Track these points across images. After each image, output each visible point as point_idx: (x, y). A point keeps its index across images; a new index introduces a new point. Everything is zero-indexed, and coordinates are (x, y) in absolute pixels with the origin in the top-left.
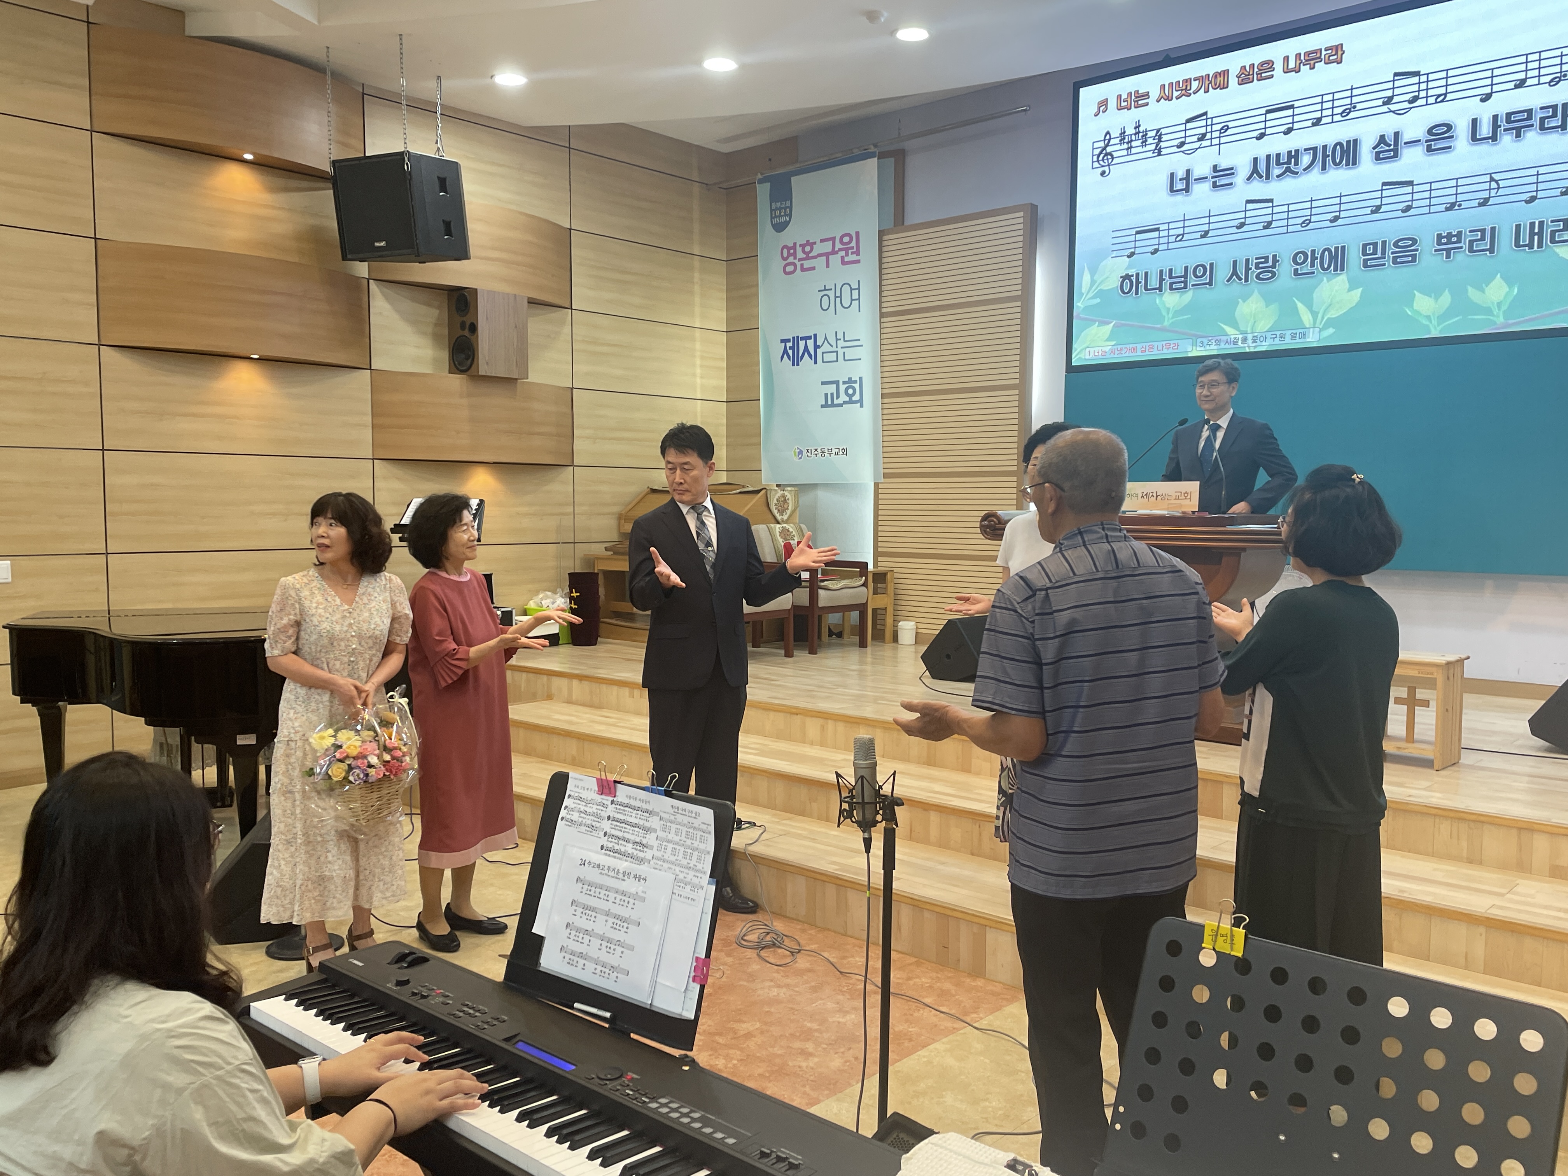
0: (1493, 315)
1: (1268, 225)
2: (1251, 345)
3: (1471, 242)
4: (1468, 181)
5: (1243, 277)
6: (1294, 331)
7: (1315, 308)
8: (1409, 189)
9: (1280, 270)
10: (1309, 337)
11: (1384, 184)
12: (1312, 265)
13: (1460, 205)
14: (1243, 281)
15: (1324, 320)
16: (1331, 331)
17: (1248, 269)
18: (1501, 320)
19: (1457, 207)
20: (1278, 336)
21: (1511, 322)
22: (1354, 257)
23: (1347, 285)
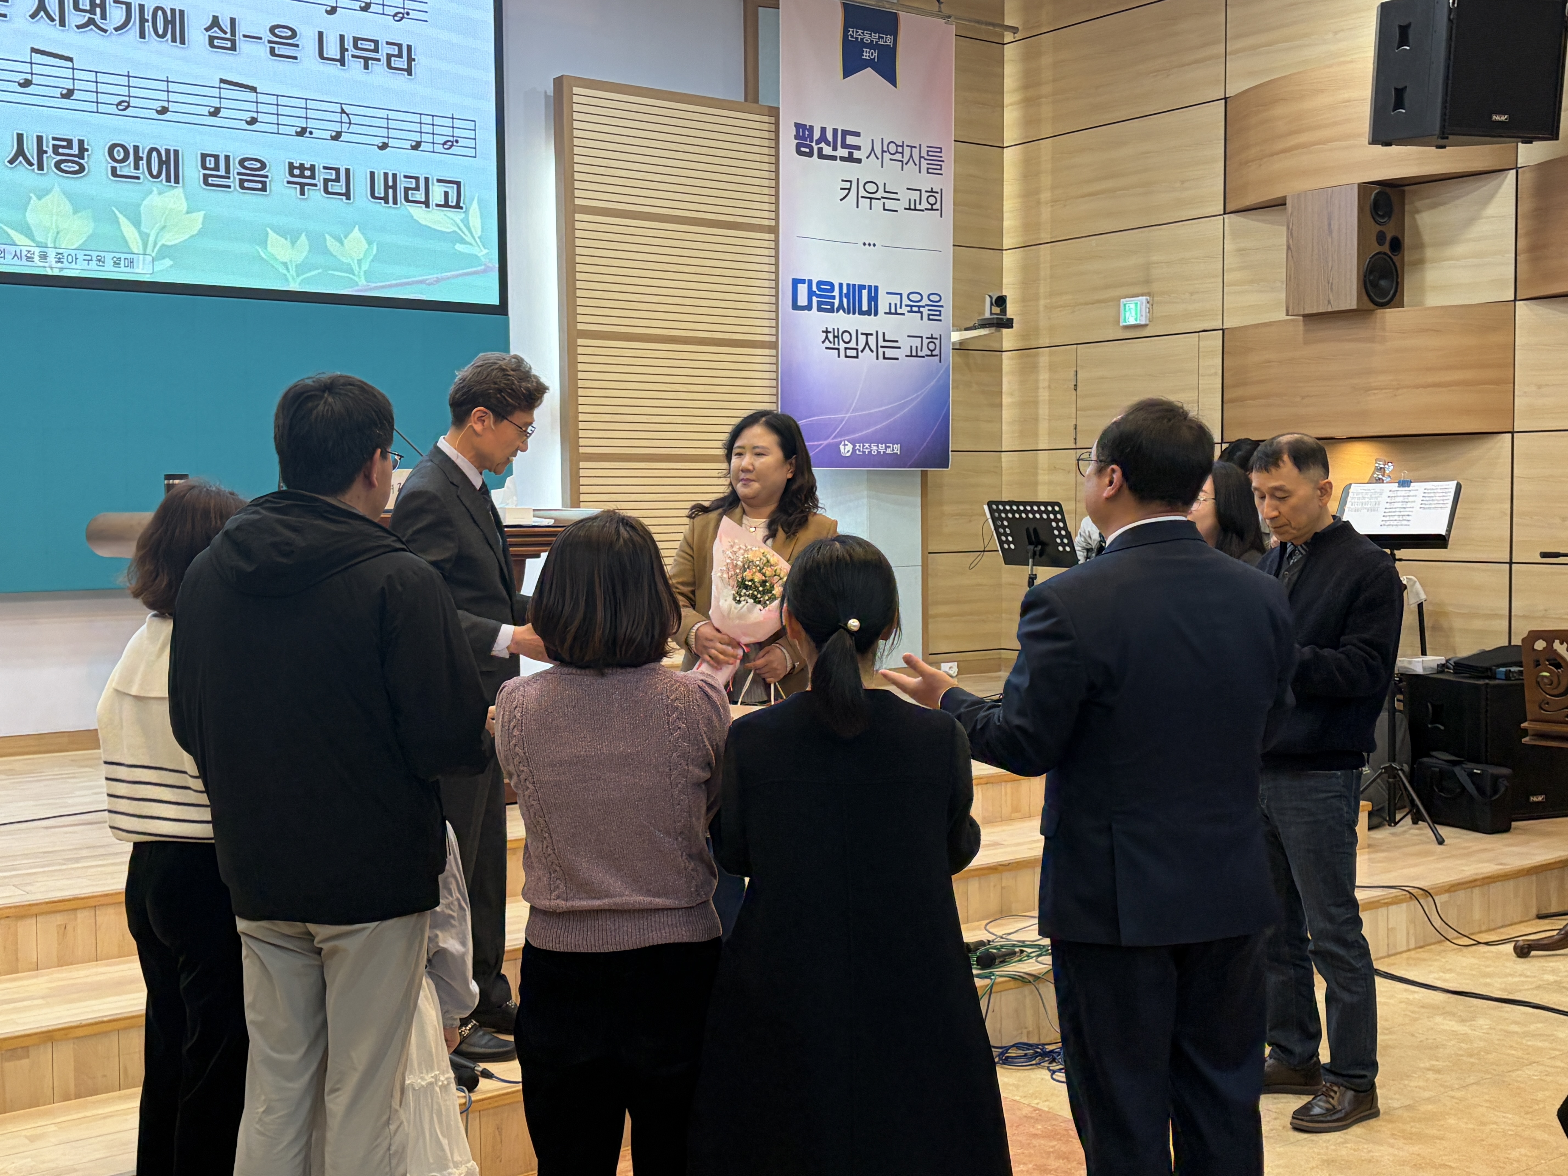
0: (354, 275)
1: (68, 94)
2: (54, 265)
3: (326, 181)
4: (318, 105)
5: (35, 162)
6: (118, 255)
7: (143, 229)
8: (252, 96)
9: (90, 163)
10: (138, 267)
11: (222, 81)
12: (137, 167)
13: (311, 133)
14: (35, 167)
15: (158, 247)
16: (168, 262)
17: (41, 152)
18: (362, 282)
19: (307, 134)
20: (94, 259)
21: (373, 285)
22: (191, 170)
23: (184, 206)
